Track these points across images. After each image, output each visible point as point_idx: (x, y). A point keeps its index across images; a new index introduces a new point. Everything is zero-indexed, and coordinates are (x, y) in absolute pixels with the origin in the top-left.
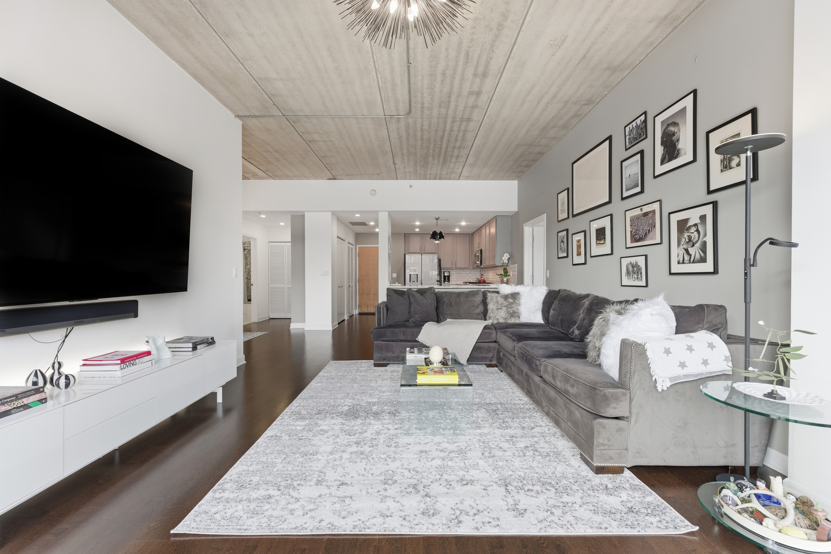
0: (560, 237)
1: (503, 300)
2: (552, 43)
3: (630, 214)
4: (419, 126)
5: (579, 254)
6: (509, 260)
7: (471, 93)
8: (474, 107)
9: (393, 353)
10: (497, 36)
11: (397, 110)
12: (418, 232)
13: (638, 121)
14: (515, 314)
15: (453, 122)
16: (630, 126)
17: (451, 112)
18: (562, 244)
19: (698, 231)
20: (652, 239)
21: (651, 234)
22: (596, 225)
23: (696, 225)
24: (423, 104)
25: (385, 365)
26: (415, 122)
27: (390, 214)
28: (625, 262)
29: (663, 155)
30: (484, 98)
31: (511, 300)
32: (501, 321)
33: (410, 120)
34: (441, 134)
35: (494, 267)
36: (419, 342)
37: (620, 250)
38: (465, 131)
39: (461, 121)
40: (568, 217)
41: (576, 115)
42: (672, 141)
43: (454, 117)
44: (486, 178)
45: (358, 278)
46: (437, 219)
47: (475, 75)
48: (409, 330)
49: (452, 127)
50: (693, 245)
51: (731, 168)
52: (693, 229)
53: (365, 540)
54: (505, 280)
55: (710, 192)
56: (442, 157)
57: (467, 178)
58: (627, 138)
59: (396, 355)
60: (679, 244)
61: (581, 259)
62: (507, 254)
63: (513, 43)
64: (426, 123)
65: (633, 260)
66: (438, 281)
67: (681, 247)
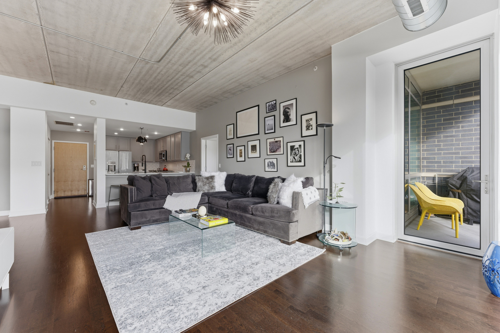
0: (229, 147)
1: (206, 180)
2: (250, 59)
3: (269, 141)
4: (158, 71)
5: (241, 156)
6: (190, 157)
7: (202, 65)
8: (199, 72)
9: (146, 218)
10: (231, 47)
11: (151, 57)
12: (116, 135)
13: (273, 103)
14: (213, 187)
15: (182, 75)
16: (269, 103)
17: (184, 70)
18: (230, 151)
19: (298, 150)
20: (279, 152)
21: (279, 150)
22: (250, 144)
23: (297, 148)
24: (171, 60)
25: (140, 228)
26: (158, 68)
27: (108, 120)
28: (267, 161)
29: (284, 119)
30: (207, 70)
31: (211, 180)
32: (206, 191)
33: (156, 66)
34: (170, 79)
35: (179, 161)
36: (164, 208)
37: (264, 155)
38: (185, 82)
39: (187, 76)
40: (234, 138)
41: (241, 91)
42: (288, 115)
43: (184, 73)
44: (180, 108)
45: (53, 168)
46: (142, 129)
47: (210, 58)
48: (157, 202)
49: (179, 77)
50: (296, 156)
51: (309, 130)
52: (296, 150)
53: (245, 299)
54: (188, 169)
55: (302, 137)
56: (160, 91)
57: (168, 106)
58: (267, 108)
59: (148, 219)
60: (291, 155)
61: (243, 159)
62: (189, 154)
63: (236, 53)
64: (165, 71)
65: (271, 160)
66: (143, 170)
67: (292, 156)
